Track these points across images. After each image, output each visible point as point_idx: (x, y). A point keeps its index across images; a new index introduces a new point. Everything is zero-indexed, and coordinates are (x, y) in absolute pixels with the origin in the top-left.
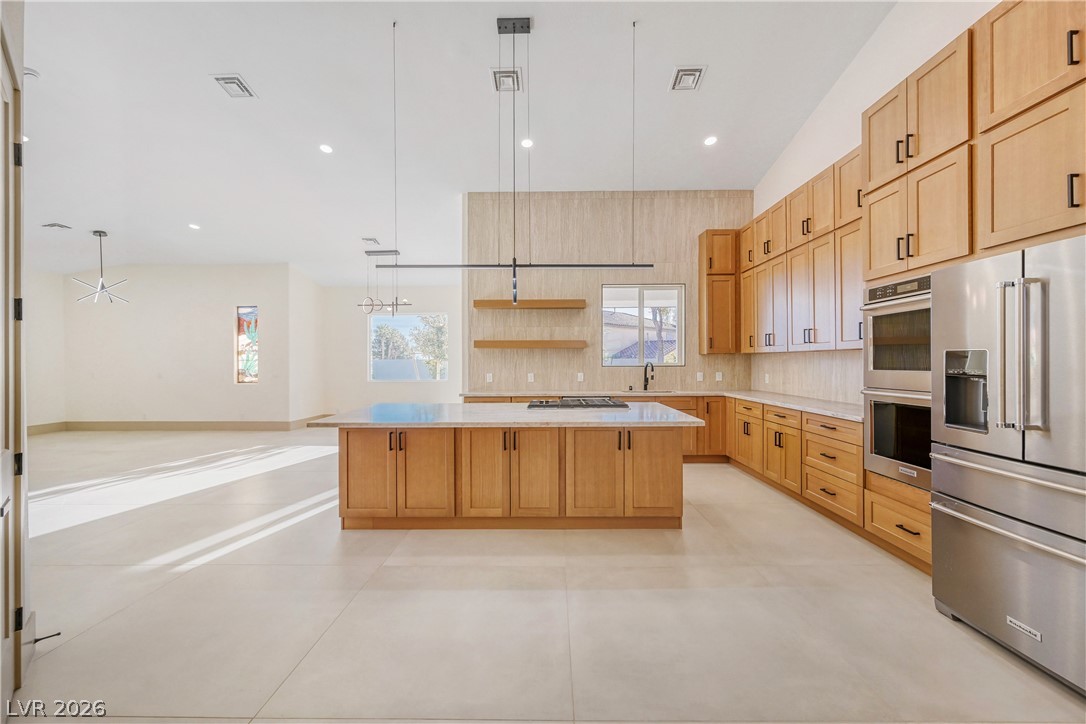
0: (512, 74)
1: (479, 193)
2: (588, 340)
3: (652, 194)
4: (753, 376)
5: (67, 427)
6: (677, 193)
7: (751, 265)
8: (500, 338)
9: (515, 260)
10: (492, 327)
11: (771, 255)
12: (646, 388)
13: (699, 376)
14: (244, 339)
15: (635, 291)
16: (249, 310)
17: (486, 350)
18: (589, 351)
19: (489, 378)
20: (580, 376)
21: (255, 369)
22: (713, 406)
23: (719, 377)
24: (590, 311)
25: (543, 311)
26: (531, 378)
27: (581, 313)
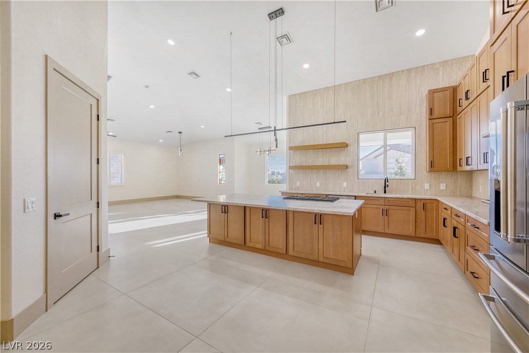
0: (286, 36)
1: (294, 95)
2: (349, 164)
3: (391, 75)
4: (474, 188)
5: (177, 197)
6: (409, 70)
7: (461, 109)
8: (304, 164)
9: (275, 127)
10: (300, 159)
11: (470, 100)
12: (385, 192)
13: (427, 186)
14: (221, 167)
15: (382, 134)
16: (223, 156)
17: (297, 170)
18: (350, 170)
19: (298, 184)
20: (345, 184)
21: (224, 179)
22: (429, 206)
23: (443, 186)
24: (351, 148)
25: (325, 149)
26: (318, 184)
27: (346, 150)
